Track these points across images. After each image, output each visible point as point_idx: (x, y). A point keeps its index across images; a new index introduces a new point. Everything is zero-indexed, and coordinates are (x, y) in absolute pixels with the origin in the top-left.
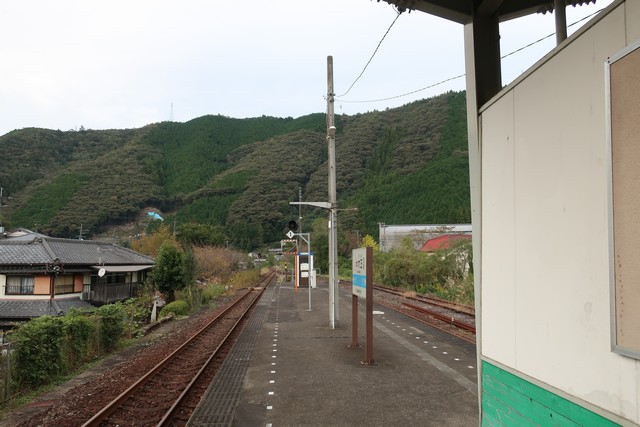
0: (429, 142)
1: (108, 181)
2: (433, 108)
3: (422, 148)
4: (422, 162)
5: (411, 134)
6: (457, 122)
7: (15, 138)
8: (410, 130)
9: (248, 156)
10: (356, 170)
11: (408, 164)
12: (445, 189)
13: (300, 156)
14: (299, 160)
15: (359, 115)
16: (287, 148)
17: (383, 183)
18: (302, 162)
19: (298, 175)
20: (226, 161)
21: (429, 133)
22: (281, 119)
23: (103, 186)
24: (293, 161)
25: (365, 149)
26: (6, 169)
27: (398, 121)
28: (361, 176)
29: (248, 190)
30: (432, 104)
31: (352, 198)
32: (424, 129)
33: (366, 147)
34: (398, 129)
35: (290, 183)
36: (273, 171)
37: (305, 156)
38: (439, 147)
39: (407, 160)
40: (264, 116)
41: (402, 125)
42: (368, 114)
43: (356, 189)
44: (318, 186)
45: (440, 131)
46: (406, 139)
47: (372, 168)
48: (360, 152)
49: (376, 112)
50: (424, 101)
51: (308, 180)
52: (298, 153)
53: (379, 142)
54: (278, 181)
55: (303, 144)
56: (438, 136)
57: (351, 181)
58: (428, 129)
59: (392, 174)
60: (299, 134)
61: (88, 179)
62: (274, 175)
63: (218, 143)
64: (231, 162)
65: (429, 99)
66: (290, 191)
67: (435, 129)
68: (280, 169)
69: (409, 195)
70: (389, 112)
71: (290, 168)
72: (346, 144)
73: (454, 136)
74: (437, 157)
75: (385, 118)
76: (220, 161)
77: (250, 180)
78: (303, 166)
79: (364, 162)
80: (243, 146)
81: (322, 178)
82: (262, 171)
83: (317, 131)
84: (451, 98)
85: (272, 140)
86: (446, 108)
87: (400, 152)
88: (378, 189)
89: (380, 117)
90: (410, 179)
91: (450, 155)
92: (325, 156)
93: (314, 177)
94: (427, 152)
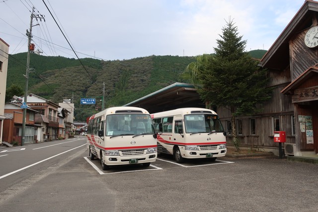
0: (145, 78)
2: (146, 62)
3: (142, 80)
4: (143, 86)
5: (137, 73)
6: (158, 70)
8: (136, 71)
9: (53, 76)
10: (111, 88)
11: (136, 87)
13: (81, 79)
14: (81, 81)
15: (110, 61)
16: (74, 74)
17: (126, 95)
18: (84, 82)
19: (81, 88)
20: (39, 78)
21: (145, 73)
22: (69, 58)
24: (78, 81)
25: (114, 78)
27: (129, 66)
28: (113, 91)
29: (55, 94)
30: (145, 60)
31: (110, 101)
32: (143, 71)
34: (130, 70)
35: (77, 92)
36: (68, 85)
37: (84, 79)
38: (150, 80)
39: (136, 85)
40: (59, 56)
41: (131, 68)
42: (115, 61)
44: (92, 94)
45: (150, 73)
46: (134, 75)
47: (119, 87)
48: (112, 79)
49: (118, 61)
50: (141, 58)
51: (86, 91)
52: (81, 77)
53: (121, 75)
54: (71, 90)
55: (83, 73)
56: (149, 75)
57: (109, 93)
58: (144, 72)
59: (130, 91)
60: (80, 67)
62: (69, 87)
65: (144, 58)
66: (78, 96)
67: (147, 72)
68: (72, 85)
70: (125, 61)
71: (77, 84)
72: (105, 75)
73: (157, 76)
74: (149, 85)
75: (123, 64)
76: (36, 77)
77: (56, 89)
78: (83, 84)
79: (114, 84)
80: (49, 71)
81: (94, 91)
82: (63, 85)
83: (89, 67)
84: (154, 58)
85: (65, 69)
86: (152, 63)
87: (132, 81)
88: (123, 98)
89: (121, 63)
90: (139, 94)
91: (155, 84)
92: (94, 79)
93: (90, 90)
94: (145, 82)
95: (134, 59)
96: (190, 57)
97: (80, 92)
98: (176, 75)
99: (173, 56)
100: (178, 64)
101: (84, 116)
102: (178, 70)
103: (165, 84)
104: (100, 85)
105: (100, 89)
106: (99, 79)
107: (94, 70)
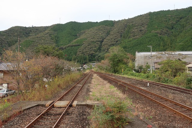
0: (143, 28)
1: (40, 42)
2: (144, 17)
3: (141, 31)
4: (141, 35)
6: (152, 21)
7: (12, 29)
8: (136, 25)
9: (84, 34)
10: (119, 38)
11: (136, 36)
12: (150, 43)
13: (100, 34)
14: (100, 35)
15: (119, 21)
16: (96, 31)
17: (128, 42)
18: (101, 36)
19: (100, 40)
20: (77, 36)
21: (143, 25)
22: (94, 22)
23: (38, 43)
24: (98, 35)
26: (10, 39)
27: (132, 22)
28: (120, 40)
29: (84, 45)
30: (143, 17)
32: (141, 24)
33: (122, 30)
34: (132, 25)
35: (97, 42)
36: (92, 39)
37: (102, 34)
38: (147, 30)
39: (136, 34)
40: (89, 22)
41: (134, 23)
42: (122, 20)
43: (119, 44)
44: (106, 43)
45: (147, 25)
46: (135, 28)
47: (124, 37)
48: (120, 32)
49: (125, 19)
50: (141, 15)
51: (103, 41)
53: (126, 29)
54: (93, 42)
55: (102, 30)
56: (146, 26)
57: (117, 42)
58: (142, 24)
59: (131, 39)
60: (100, 27)
61: (34, 41)
62: (92, 40)
63: (74, 30)
64: (78, 36)
65: (143, 15)
66: (97, 45)
68: (94, 38)
69: (137, 45)
70: (129, 19)
71: (97, 37)
72: (115, 30)
73: (152, 26)
74: (146, 33)
75: (128, 21)
76: (75, 36)
77: (84, 41)
78: (101, 37)
79: (121, 35)
80: (82, 31)
82: (88, 39)
83: (106, 26)
84: (150, 14)
85: (91, 29)
86: (149, 17)
87: (133, 32)
88: (126, 44)
89: (126, 21)
90: (137, 40)
91: (150, 32)
92: (108, 33)
93: (105, 40)
94: (142, 31)
95: (136, 17)
96: (180, 9)
97: (99, 42)
99: (165, 11)
100: (170, 16)
101: (99, 58)
102: (170, 20)
103: (158, 31)
104: (111, 37)
105: (111, 39)
106: (112, 33)
107: (109, 28)
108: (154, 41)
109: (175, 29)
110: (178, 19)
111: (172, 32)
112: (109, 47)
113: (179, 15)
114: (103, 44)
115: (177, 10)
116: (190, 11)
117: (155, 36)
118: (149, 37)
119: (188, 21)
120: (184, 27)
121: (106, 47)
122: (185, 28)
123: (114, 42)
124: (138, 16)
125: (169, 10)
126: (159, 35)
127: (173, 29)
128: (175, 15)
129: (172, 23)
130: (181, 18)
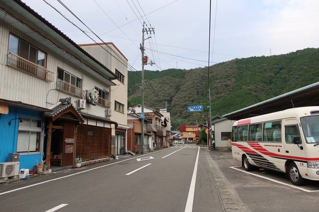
0: (229, 83)
2: (229, 66)
3: (226, 86)
4: (227, 92)
5: (220, 79)
6: (242, 73)
8: (218, 77)
10: (194, 96)
11: (220, 93)
13: (166, 89)
14: (166, 91)
15: (192, 70)
16: (160, 85)
18: (168, 92)
19: (167, 98)
22: (153, 71)
24: (163, 92)
25: (198, 86)
27: (212, 73)
28: (197, 99)
30: (227, 65)
32: (226, 76)
33: (198, 85)
34: (212, 76)
35: (163, 102)
36: (155, 96)
37: (168, 89)
38: (235, 85)
39: (220, 91)
40: (145, 70)
41: (214, 74)
42: (196, 69)
44: (177, 103)
45: (234, 77)
46: (217, 81)
47: (202, 95)
48: (195, 87)
49: (200, 68)
50: (223, 63)
51: (171, 100)
53: (204, 82)
54: (158, 101)
55: (168, 83)
56: (233, 80)
57: (193, 101)
58: (228, 76)
59: (214, 98)
60: (164, 78)
62: (155, 98)
64: (132, 92)
65: (226, 62)
67: (232, 76)
68: (158, 95)
69: (224, 107)
70: (207, 68)
71: (163, 95)
72: (188, 83)
73: (242, 80)
74: (235, 90)
75: (205, 71)
78: (168, 94)
79: (198, 92)
80: (137, 84)
81: (179, 99)
82: (150, 96)
83: (172, 77)
84: (237, 61)
85: (151, 82)
86: (236, 67)
87: (215, 87)
89: (203, 71)
90: (224, 100)
91: (241, 88)
92: (178, 89)
93: (175, 99)
94: (229, 87)
96: (279, 56)
97: (166, 102)
98: (264, 77)
99: (258, 57)
100: (265, 65)
102: (266, 70)
103: (252, 87)
104: (184, 94)
105: (184, 97)
106: (183, 88)
107: (177, 80)
108: (248, 102)
109: (275, 84)
110: (277, 70)
111: (271, 89)
112: (182, 109)
113: (278, 65)
114: (172, 105)
115: (275, 56)
116: (293, 59)
117: (249, 94)
118: (240, 96)
119: (291, 73)
120: (286, 82)
121: (177, 109)
122: (288, 83)
123: (189, 102)
124: (220, 64)
125: (263, 57)
126: (253, 93)
127: (271, 83)
128: (273, 64)
129: (270, 76)
130: (281, 69)
